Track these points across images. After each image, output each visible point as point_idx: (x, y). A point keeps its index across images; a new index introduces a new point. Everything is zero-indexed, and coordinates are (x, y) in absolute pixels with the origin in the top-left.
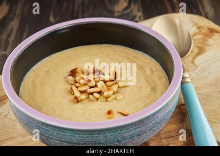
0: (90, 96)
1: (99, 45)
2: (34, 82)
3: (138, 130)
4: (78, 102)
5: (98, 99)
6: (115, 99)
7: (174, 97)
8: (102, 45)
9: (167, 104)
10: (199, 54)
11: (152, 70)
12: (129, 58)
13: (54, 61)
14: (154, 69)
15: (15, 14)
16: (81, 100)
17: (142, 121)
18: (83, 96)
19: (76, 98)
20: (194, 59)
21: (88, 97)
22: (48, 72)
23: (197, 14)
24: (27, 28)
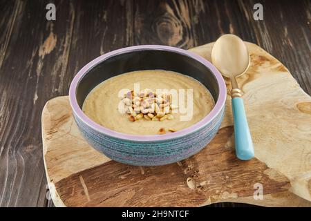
0: (145, 116)
1: (153, 71)
2: (94, 103)
3: (186, 144)
4: (134, 121)
5: (151, 119)
6: (167, 119)
7: (217, 117)
8: (156, 70)
9: (211, 123)
10: (248, 81)
11: (201, 95)
12: (180, 83)
13: (111, 85)
14: (203, 94)
15: (63, 47)
16: (137, 119)
17: (188, 136)
18: (139, 116)
19: (132, 117)
20: (243, 85)
21: (143, 117)
22: (106, 94)
23: (252, 42)
24: (77, 63)
